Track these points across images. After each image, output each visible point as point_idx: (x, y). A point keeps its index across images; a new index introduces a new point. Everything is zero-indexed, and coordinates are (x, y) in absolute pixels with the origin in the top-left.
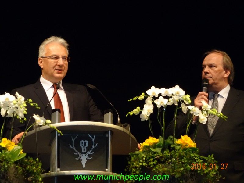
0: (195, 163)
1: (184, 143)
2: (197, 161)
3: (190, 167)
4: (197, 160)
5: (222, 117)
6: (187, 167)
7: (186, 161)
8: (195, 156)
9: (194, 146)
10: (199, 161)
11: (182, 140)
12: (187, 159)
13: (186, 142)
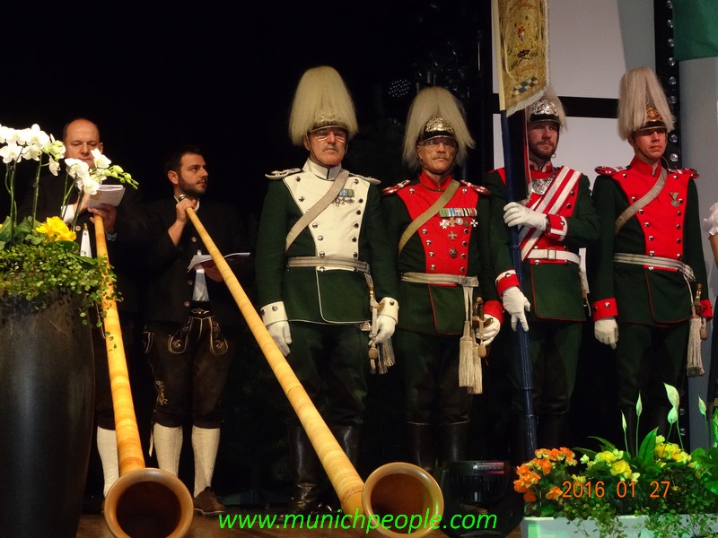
0: (66, 271)
1: (51, 231)
2: (71, 268)
3: (55, 280)
4: (72, 265)
5: (129, 181)
6: (50, 280)
7: (49, 269)
8: (69, 259)
9: (71, 237)
10: (75, 267)
11: (47, 226)
12: (51, 264)
13: (55, 230)
